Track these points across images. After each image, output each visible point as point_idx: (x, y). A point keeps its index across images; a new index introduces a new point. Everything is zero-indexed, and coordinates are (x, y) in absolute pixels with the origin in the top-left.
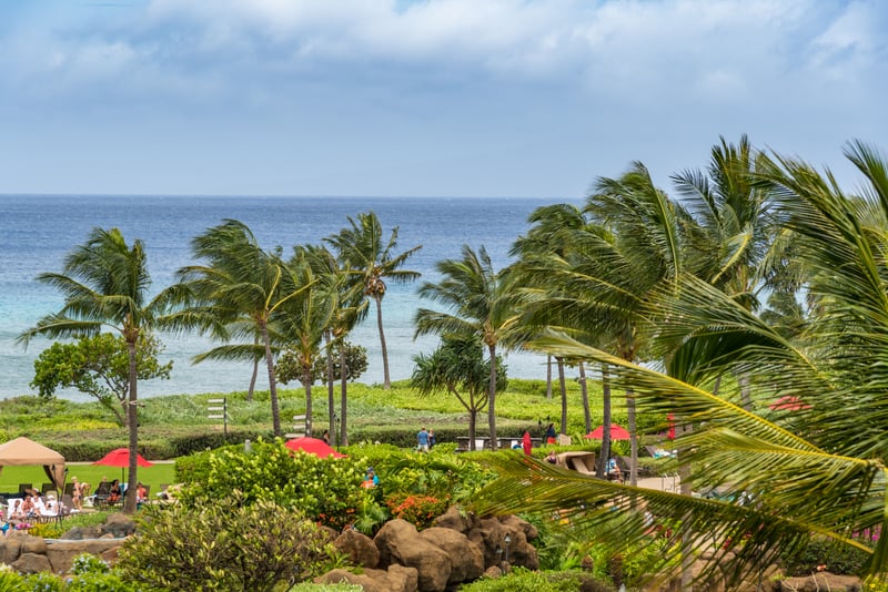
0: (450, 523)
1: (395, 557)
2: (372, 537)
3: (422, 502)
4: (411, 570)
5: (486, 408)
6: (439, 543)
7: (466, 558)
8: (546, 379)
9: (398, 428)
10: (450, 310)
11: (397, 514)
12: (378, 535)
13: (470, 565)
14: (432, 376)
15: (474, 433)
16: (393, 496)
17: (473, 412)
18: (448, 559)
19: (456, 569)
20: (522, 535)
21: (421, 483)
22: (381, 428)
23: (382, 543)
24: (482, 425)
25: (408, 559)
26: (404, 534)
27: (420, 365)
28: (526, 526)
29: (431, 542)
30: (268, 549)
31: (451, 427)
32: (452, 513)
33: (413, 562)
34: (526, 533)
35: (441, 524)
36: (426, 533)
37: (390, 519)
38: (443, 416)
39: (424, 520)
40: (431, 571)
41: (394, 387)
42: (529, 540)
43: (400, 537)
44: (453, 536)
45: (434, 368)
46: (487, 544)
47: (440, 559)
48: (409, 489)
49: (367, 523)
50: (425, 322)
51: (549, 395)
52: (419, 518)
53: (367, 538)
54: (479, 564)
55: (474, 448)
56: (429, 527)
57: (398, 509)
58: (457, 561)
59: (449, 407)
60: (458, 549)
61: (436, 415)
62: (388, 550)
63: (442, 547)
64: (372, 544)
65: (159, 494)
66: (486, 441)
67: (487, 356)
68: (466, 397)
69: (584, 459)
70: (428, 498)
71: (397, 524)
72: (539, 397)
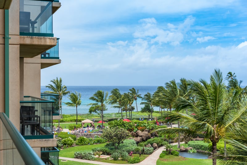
0: (146, 131)
1: (139, 136)
2: (135, 133)
3: (142, 128)
4: (141, 137)
5: (151, 115)
8: (159, 111)
10: (146, 101)
13: (149, 137)
14: (143, 111)
15: (149, 118)
16: (138, 127)
17: (149, 115)
19: (147, 137)
21: (142, 126)
23: (137, 134)
24: (150, 117)
26: (140, 132)
30: (121, 134)
31: (146, 117)
32: (146, 129)
33: (141, 136)
35: (145, 131)
36: (143, 132)
39: (143, 131)
40: (144, 138)
41: (138, 112)
42: (157, 133)
43: (139, 133)
44: (147, 133)
45: (144, 109)
46: (151, 134)
47: (145, 136)
48: (140, 126)
49: (135, 131)
50: (142, 103)
51: (160, 113)
54: (150, 136)
55: (149, 120)
57: (139, 129)
58: (147, 136)
59: (146, 115)
60: (147, 134)
61: (144, 116)
63: (145, 134)
64: (135, 134)
66: (151, 119)
67: (151, 108)
68: (148, 113)
69: (164, 122)
71: (139, 131)
72: (158, 113)
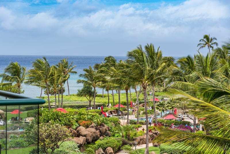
0: (92, 127)
1: (81, 135)
2: (76, 130)
3: (86, 122)
4: (85, 137)
5: (93, 100)
6: (90, 131)
7: (96, 134)
8: (102, 94)
9: (72, 105)
11: (81, 125)
12: (77, 130)
13: (97, 136)
14: (81, 94)
15: (90, 106)
16: (80, 121)
17: (90, 101)
18: (92, 135)
19: (94, 137)
20: (107, 129)
21: (86, 118)
22: (69, 105)
23: (78, 131)
24: (92, 104)
25: (84, 135)
27: (79, 92)
28: (108, 127)
29: (89, 131)
32: (93, 125)
33: (85, 136)
34: (108, 129)
35: (90, 127)
36: (88, 129)
37: (79, 126)
38: (82, 102)
39: (87, 127)
40: (89, 138)
41: (71, 95)
42: (109, 130)
43: (82, 130)
44: (93, 130)
45: (82, 92)
46: (100, 131)
47: (91, 135)
48: (83, 120)
49: (74, 127)
50: (79, 82)
51: (103, 97)
52: (86, 126)
53: (75, 130)
54: (99, 136)
55: (90, 109)
56: (88, 128)
57: (81, 124)
58: (94, 135)
60: (94, 133)
61: (80, 102)
62: (79, 133)
63: (91, 132)
64: (76, 132)
65: (24, 119)
66: (92, 107)
67: (93, 90)
68: (88, 98)
69: (114, 112)
70: (88, 122)
71: (81, 127)
72: (101, 98)
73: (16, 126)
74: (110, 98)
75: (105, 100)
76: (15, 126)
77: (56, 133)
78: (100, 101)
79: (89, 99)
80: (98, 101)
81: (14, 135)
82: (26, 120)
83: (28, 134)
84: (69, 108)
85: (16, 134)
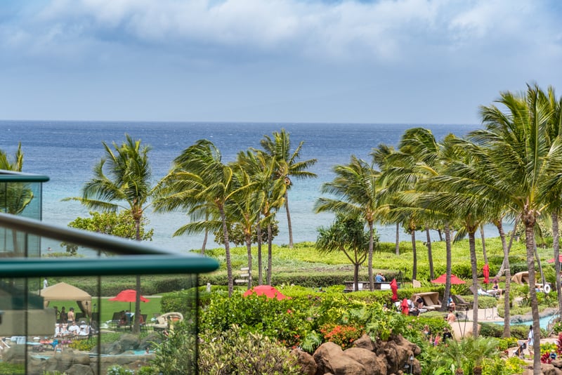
0: (364, 345)
1: (328, 368)
2: (311, 354)
3: (345, 330)
5: (366, 262)
6: (357, 358)
7: (376, 368)
8: (395, 243)
9: (302, 274)
10: (343, 199)
11: (328, 338)
12: (316, 353)
13: (378, 373)
14: (329, 242)
15: (357, 279)
16: (325, 326)
17: (357, 265)
18: (364, 369)
20: (411, 352)
21: (343, 318)
22: (290, 274)
23: (318, 358)
24: (363, 272)
25: (337, 369)
26: (333, 352)
27: (322, 234)
28: (413, 346)
29: (352, 358)
32: (365, 338)
33: (340, 371)
34: (414, 351)
35: (358, 346)
36: (348, 352)
37: (323, 342)
38: (330, 267)
39: (347, 343)
41: (296, 247)
42: (416, 355)
43: (331, 354)
44: (367, 354)
45: (331, 236)
46: (388, 359)
47: (358, 369)
48: (336, 322)
49: (308, 344)
51: (397, 253)
52: (344, 342)
53: (309, 355)
54: (384, 372)
55: (357, 289)
56: (350, 347)
57: (329, 335)
58: (369, 370)
59: (340, 261)
60: (370, 362)
61: (326, 266)
62: (323, 363)
63: (359, 361)
64: (312, 359)
65: (153, 319)
66: (364, 284)
67: (366, 228)
68: (352, 253)
69: (431, 297)
70: (349, 328)
71: (329, 345)
72: (391, 254)
73: (128, 339)
74: (419, 254)
75: (404, 261)
76: (124, 340)
77: (253, 364)
78: (387, 264)
79: (353, 258)
80: (382, 263)
81: (121, 367)
82: (157, 322)
83: (163, 364)
84: (292, 285)
85: (127, 364)
